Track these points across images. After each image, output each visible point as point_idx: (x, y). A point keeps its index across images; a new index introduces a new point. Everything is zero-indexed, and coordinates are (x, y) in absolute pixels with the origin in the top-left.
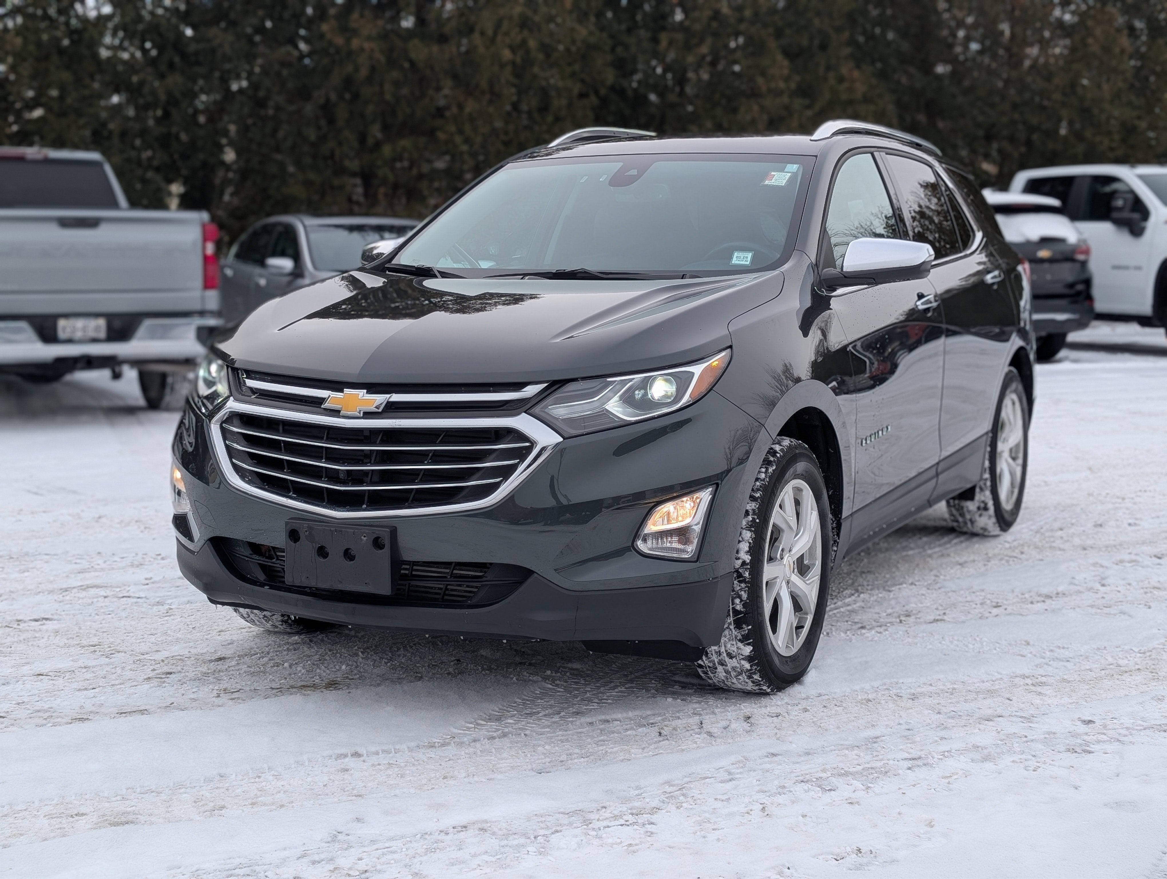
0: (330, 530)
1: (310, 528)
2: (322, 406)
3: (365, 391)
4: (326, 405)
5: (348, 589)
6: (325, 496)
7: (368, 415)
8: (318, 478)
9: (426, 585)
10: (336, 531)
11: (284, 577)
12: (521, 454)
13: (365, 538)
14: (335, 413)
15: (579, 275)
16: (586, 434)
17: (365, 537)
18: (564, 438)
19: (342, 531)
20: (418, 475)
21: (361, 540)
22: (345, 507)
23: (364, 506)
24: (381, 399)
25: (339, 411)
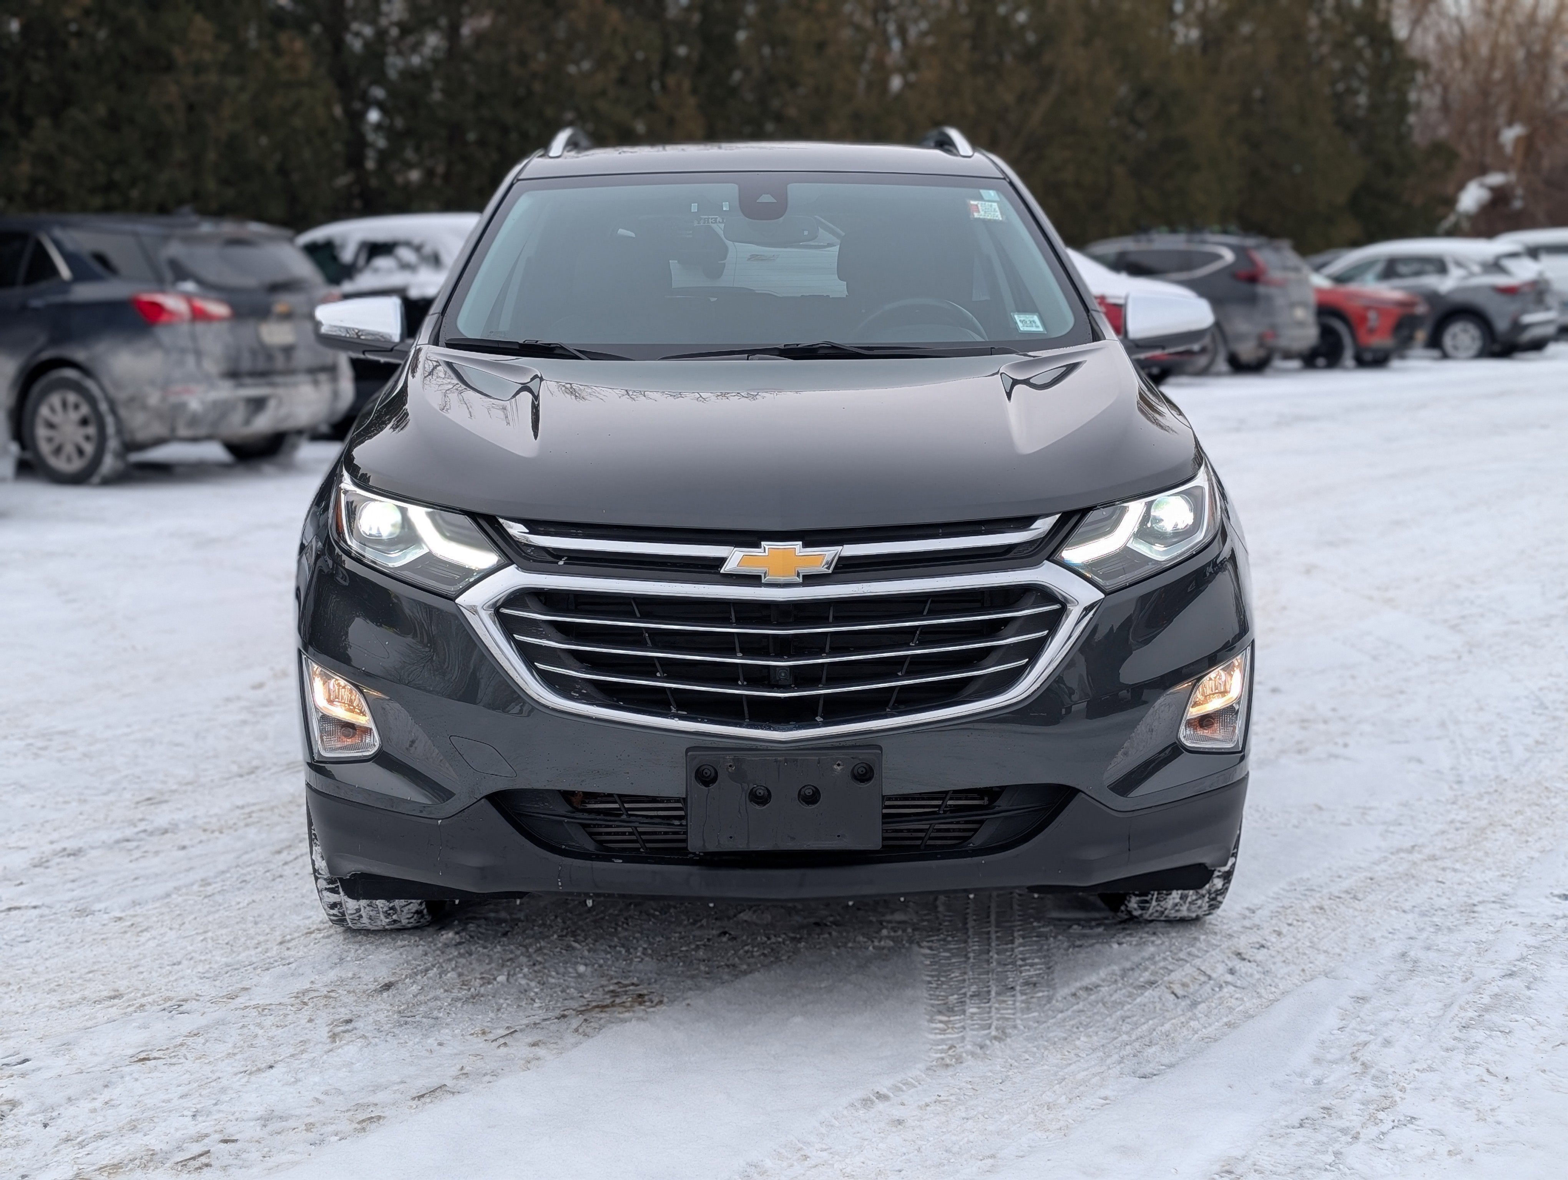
0: (776, 761)
1: (737, 760)
2: (722, 571)
3: (800, 543)
4: (726, 568)
5: (805, 847)
6: (746, 708)
7: (810, 580)
8: (732, 682)
9: (909, 827)
10: (786, 761)
11: (685, 841)
12: (1052, 622)
13: (839, 768)
14: (754, 580)
15: (821, 352)
16: (1130, 586)
17: (839, 765)
18: (1107, 594)
19: (796, 760)
20: (903, 663)
21: (833, 770)
22: (788, 722)
23: (819, 719)
24: (829, 553)
25: (758, 577)
